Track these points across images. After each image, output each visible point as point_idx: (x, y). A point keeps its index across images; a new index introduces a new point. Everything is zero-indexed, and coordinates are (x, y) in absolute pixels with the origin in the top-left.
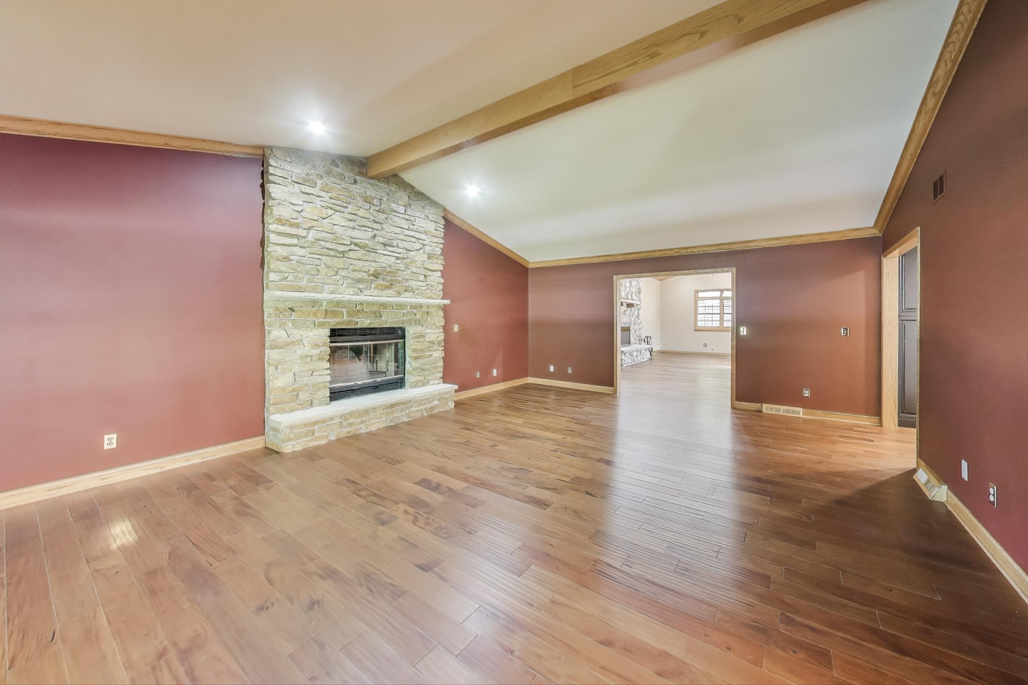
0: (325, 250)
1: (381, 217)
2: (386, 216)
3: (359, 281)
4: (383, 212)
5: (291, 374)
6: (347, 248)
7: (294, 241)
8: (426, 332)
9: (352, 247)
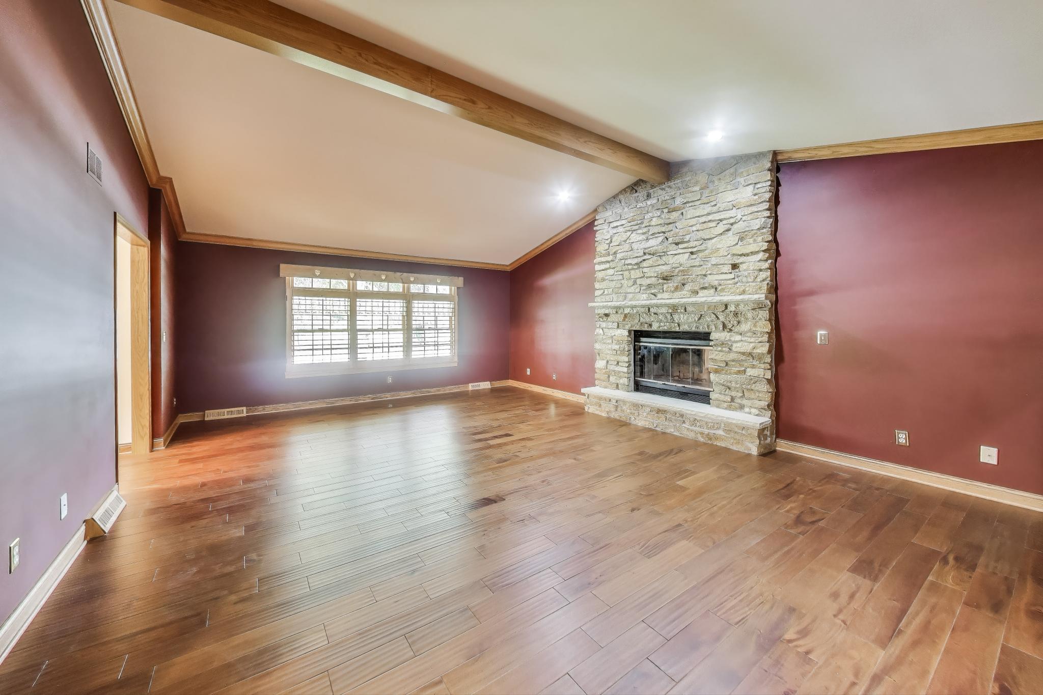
0: (626, 266)
1: (675, 215)
2: (680, 212)
3: (649, 286)
4: (674, 210)
5: (605, 362)
6: (640, 259)
7: (607, 266)
8: (733, 339)
9: (645, 257)
